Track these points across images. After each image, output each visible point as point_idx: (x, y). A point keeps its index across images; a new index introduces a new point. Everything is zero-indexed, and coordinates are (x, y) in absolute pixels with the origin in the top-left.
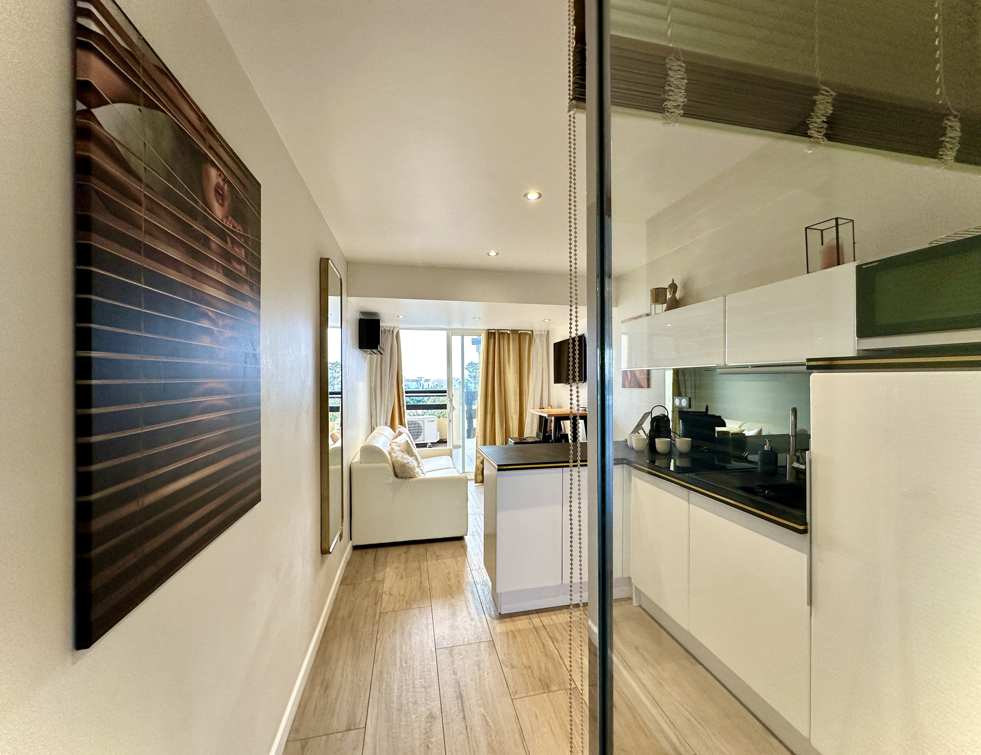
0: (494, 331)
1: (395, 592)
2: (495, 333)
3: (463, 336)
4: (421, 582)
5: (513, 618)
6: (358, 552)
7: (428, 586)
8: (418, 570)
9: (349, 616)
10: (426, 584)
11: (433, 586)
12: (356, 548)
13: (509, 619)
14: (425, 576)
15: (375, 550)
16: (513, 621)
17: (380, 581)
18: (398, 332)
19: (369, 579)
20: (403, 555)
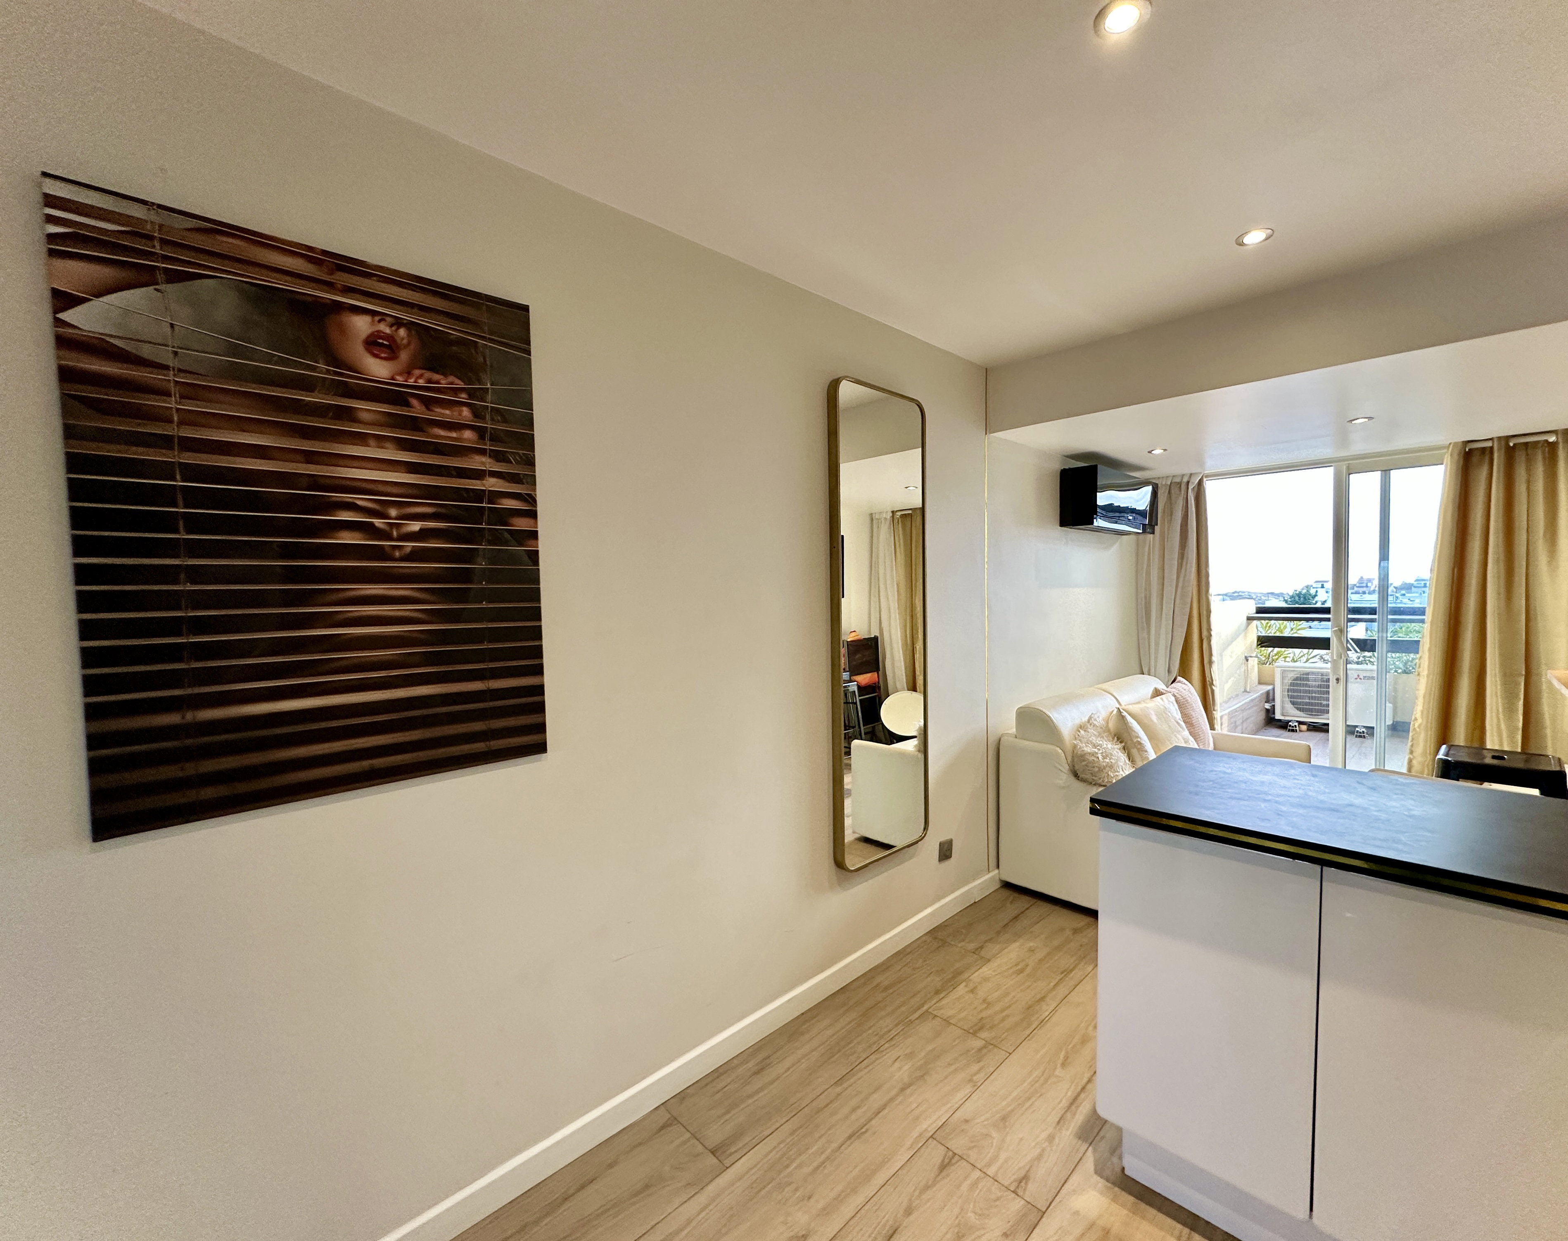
0: (1489, 444)
1: (981, 993)
2: (1492, 448)
3: (1386, 473)
4: (1043, 999)
5: (1143, 1206)
6: (1006, 893)
7: (1047, 1013)
8: (1062, 973)
9: (886, 989)
10: (1046, 1008)
11: (1054, 1019)
12: (1008, 886)
13: (1131, 1199)
14: (1062, 991)
15: (1033, 901)
16: (1134, 1211)
17: (982, 958)
18: (1200, 483)
19: (972, 946)
20: (1068, 932)
